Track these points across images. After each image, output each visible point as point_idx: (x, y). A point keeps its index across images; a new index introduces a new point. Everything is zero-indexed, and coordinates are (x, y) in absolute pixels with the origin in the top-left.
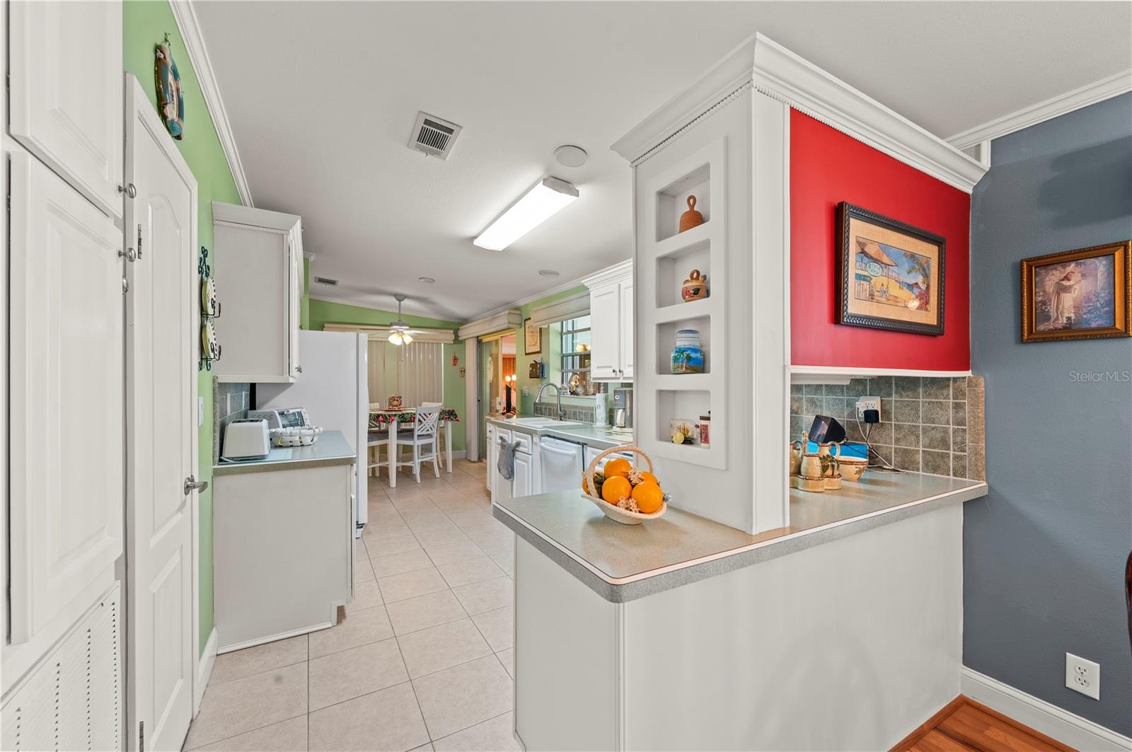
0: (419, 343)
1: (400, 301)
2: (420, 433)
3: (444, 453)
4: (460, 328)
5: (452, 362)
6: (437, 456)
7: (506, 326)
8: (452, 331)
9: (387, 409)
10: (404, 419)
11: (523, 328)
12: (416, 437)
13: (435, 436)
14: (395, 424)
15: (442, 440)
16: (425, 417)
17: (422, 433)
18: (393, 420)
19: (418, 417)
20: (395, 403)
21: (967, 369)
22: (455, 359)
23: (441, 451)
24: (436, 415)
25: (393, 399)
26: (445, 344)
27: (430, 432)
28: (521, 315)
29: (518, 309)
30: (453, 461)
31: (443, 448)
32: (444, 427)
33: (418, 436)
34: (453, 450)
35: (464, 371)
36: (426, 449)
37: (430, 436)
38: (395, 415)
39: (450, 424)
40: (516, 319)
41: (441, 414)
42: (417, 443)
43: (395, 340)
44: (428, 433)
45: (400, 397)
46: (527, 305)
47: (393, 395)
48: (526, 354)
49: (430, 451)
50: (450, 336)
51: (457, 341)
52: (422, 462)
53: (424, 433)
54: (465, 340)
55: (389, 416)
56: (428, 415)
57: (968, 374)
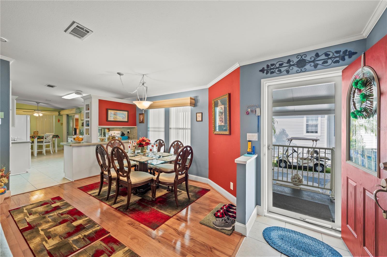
0: (45, 115)
1: (38, 104)
2: (45, 141)
3: (54, 148)
4: (61, 111)
5: (58, 121)
6: (52, 148)
7: (75, 113)
8: (58, 112)
9: (33, 135)
10: (39, 138)
11: (80, 114)
12: (44, 142)
13: (51, 142)
14: (36, 139)
15: (54, 144)
16: (47, 137)
17: (46, 141)
18: (36, 138)
19: (45, 137)
20: (36, 133)
21: (136, 126)
22: (59, 121)
23: (53, 148)
24: (51, 136)
25: (35, 132)
26: (55, 116)
27: (49, 141)
28: (80, 110)
29: (79, 108)
30: (57, 150)
31: (54, 147)
32: (54, 141)
33: (45, 142)
34: (58, 147)
35: (62, 124)
36: (47, 146)
37: (49, 142)
38: (37, 136)
39: (56, 139)
40: (79, 111)
41: (53, 136)
42: (44, 144)
43: (36, 115)
44: (48, 141)
45: (38, 131)
46: (81, 108)
47: (35, 131)
48: (81, 120)
49: (49, 147)
50: (57, 113)
51: (59, 114)
52: (46, 150)
53: (47, 141)
54: (63, 115)
55: (34, 136)
56: (48, 136)
57: (136, 127)
